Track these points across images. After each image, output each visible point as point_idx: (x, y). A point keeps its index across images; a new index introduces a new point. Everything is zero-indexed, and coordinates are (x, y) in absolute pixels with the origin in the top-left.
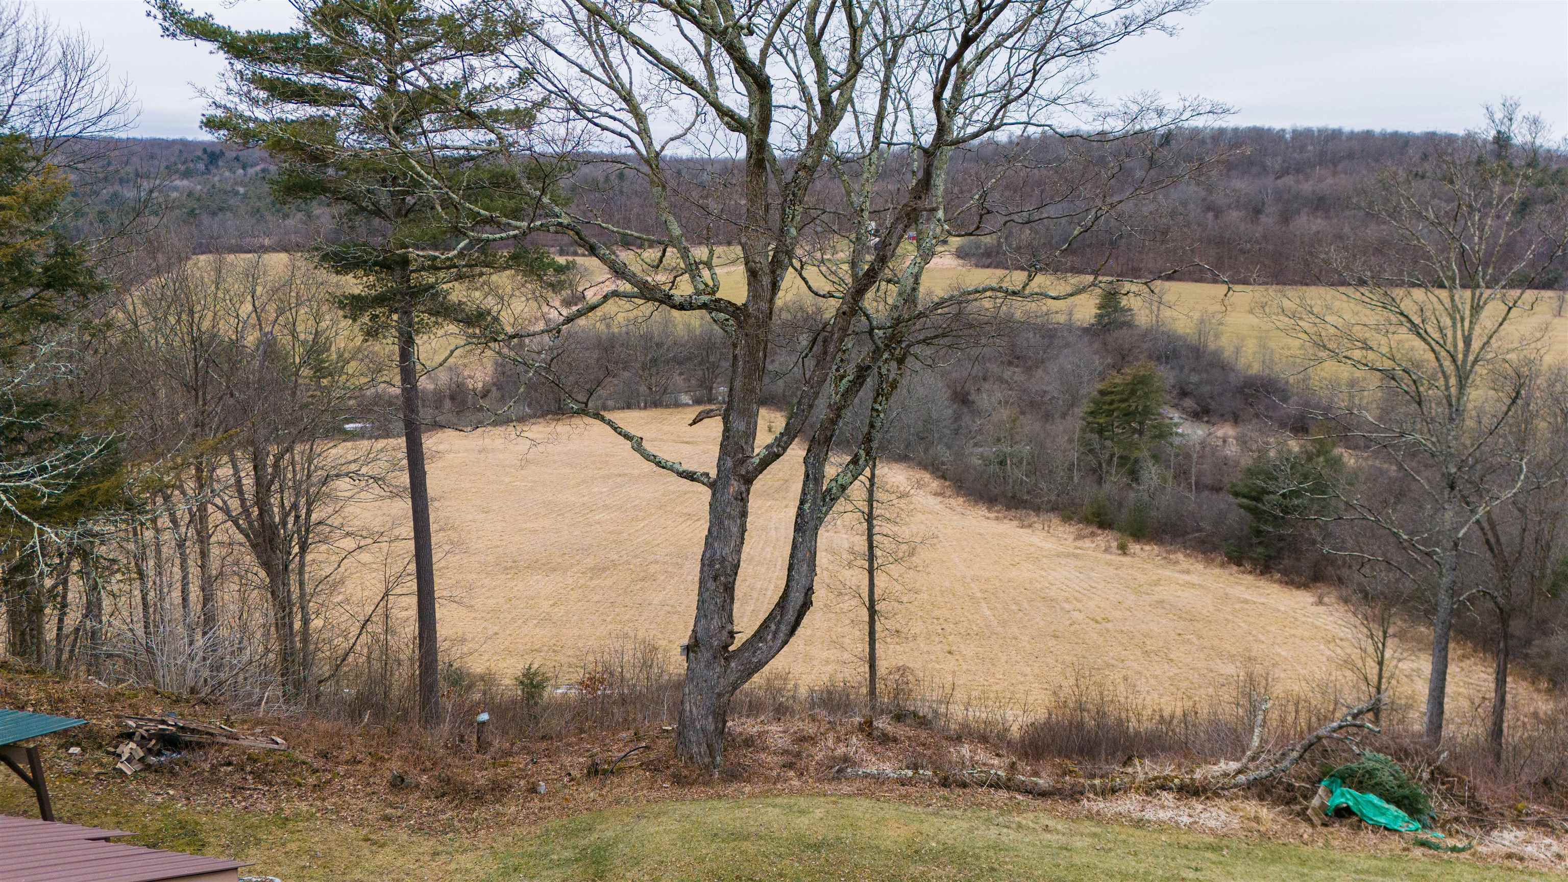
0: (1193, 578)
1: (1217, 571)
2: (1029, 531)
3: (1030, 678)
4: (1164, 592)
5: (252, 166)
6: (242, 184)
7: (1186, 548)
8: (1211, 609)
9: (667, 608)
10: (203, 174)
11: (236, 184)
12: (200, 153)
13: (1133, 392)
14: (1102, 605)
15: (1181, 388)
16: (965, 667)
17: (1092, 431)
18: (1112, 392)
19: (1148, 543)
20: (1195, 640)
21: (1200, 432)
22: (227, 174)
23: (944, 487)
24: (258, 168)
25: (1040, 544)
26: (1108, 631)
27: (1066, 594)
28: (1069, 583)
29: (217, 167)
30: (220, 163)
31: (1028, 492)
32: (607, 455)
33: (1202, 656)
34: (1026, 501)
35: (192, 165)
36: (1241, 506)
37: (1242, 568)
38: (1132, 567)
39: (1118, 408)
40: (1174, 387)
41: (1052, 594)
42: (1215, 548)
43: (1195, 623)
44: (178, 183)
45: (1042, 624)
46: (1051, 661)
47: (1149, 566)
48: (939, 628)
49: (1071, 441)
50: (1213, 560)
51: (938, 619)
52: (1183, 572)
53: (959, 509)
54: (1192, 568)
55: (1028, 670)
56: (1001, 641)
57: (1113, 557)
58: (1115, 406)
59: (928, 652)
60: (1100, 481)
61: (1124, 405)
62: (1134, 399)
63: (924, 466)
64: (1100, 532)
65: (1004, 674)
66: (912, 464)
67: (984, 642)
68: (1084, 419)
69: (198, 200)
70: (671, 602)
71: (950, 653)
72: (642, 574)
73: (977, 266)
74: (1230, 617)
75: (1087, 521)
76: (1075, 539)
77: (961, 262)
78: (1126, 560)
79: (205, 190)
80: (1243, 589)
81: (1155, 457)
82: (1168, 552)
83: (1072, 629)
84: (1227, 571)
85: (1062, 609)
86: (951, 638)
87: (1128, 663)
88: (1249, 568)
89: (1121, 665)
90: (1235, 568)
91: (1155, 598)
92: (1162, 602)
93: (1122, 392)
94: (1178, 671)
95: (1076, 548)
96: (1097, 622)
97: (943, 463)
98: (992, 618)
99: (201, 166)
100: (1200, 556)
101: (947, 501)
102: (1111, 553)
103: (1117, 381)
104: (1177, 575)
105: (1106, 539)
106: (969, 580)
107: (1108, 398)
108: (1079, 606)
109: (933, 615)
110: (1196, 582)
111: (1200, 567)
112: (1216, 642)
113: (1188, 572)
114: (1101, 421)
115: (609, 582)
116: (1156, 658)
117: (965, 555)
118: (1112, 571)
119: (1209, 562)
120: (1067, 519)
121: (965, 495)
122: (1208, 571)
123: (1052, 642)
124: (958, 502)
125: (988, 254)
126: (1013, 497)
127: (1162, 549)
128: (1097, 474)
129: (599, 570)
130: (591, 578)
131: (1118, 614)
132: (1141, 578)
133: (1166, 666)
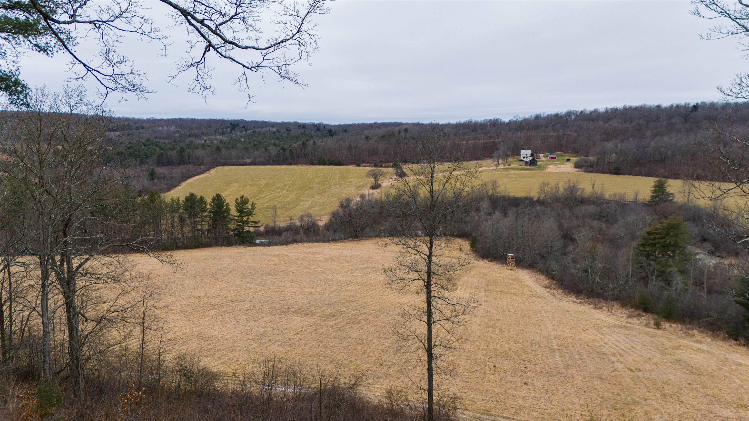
0: (704, 347)
1: (721, 343)
2: (599, 311)
3: (577, 407)
4: (682, 355)
5: (249, 130)
6: (244, 137)
7: (700, 327)
8: (714, 367)
9: (358, 341)
10: (229, 133)
11: (241, 137)
12: (229, 125)
13: (668, 234)
14: (637, 359)
15: (703, 237)
16: (533, 395)
17: (642, 255)
18: (655, 233)
19: (675, 323)
20: (700, 389)
21: (714, 261)
22: (238, 133)
23: (551, 283)
24: (251, 131)
25: (604, 319)
26: (638, 377)
27: (614, 351)
28: (618, 344)
29: (235, 131)
30: (237, 129)
31: (601, 289)
32: (370, 258)
33: (705, 401)
34: (600, 294)
35: (225, 130)
36: (737, 302)
37: (738, 342)
38: (662, 337)
39: (658, 243)
40: (698, 236)
41: (604, 350)
42: (720, 328)
43: (702, 377)
44: (218, 137)
45: (593, 369)
46: (594, 396)
47: (674, 337)
48: (524, 366)
49: (628, 260)
50: (718, 336)
51: (524, 361)
52: (697, 342)
53: (559, 296)
54: (703, 340)
55: (576, 400)
56: (563, 379)
57: (650, 330)
58: (657, 241)
59: (511, 382)
60: (646, 285)
61: (662, 241)
62: (668, 237)
63: (541, 272)
64: (644, 314)
65: (558, 402)
66: (535, 270)
67: (550, 379)
68: (638, 248)
69: (224, 144)
70: (363, 337)
71: (525, 384)
72: (354, 320)
73: (585, 172)
74: (728, 374)
75: (636, 307)
76: (627, 318)
77: (576, 169)
78: (659, 332)
79: (228, 140)
80: (739, 356)
81: (682, 272)
82: (688, 329)
83: (613, 374)
84: (728, 344)
85: (609, 360)
86: (529, 374)
87: (649, 402)
88: (743, 342)
89: (644, 403)
90: (733, 342)
91: (674, 358)
92: (680, 360)
93: (660, 233)
94: (687, 410)
95: (627, 323)
96: (632, 371)
97: (553, 271)
98: (560, 362)
99: (229, 130)
100: (709, 333)
101: (552, 291)
102: (649, 327)
103: (658, 227)
104: (692, 344)
105: (646, 318)
106: (552, 338)
107: (652, 237)
108: (621, 359)
109: (522, 358)
110: (705, 349)
111: (709, 340)
112: (716, 392)
113: (700, 342)
114: (648, 249)
115: (332, 323)
116: (671, 400)
117: (555, 323)
118: (648, 338)
119: (715, 336)
120: (624, 305)
121: (564, 289)
122: (714, 342)
123: (597, 382)
124: (558, 293)
125: (592, 166)
126: (592, 291)
127: (684, 327)
128: (644, 280)
129: (331, 316)
130: (325, 320)
131: (647, 366)
132: (668, 344)
133: (678, 406)
